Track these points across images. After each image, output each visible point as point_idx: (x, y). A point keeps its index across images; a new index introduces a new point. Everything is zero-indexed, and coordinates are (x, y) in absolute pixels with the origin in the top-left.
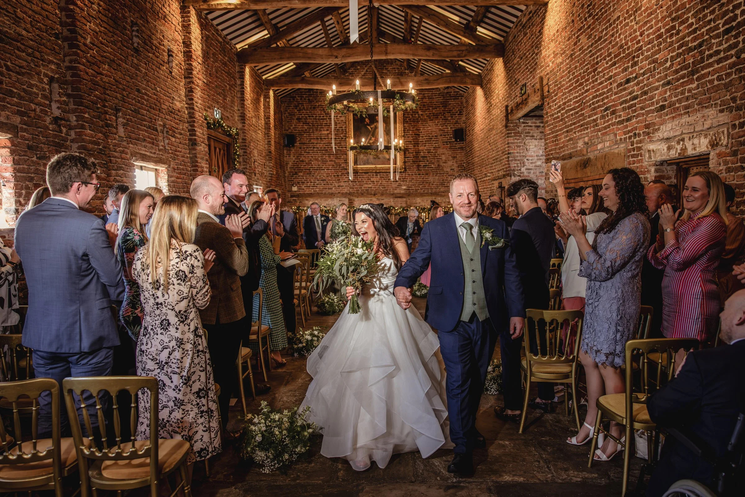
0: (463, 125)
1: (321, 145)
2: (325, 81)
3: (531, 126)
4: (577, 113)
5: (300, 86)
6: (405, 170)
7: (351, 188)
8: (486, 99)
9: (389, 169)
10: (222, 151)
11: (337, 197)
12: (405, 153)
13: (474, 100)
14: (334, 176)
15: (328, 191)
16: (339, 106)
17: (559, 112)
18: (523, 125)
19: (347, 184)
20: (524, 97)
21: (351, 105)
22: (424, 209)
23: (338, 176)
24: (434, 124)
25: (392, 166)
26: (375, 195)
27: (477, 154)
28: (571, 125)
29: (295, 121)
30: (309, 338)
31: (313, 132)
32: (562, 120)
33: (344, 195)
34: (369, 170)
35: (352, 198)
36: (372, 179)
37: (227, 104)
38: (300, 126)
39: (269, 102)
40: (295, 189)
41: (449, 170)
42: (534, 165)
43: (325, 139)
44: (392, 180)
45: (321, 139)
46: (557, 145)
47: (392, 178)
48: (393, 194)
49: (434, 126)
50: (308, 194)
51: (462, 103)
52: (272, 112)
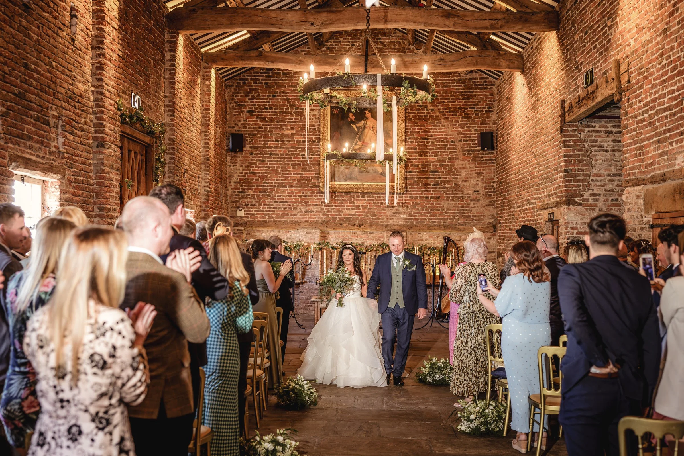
0: (494, 127)
1: (283, 150)
2: (293, 58)
3: (598, 132)
4: (674, 114)
5: (257, 64)
6: (406, 191)
7: (324, 215)
8: (531, 89)
9: (384, 187)
10: (139, 157)
11: (304, 228)
12: (406, 166)
13: (511, 91)
14: (300, 196)
15: (289, 219)
16: (317, 96)
17: (646, 112)
18: (587, 129)
19: (318, 208)
20: (590, 89)
21: (335, 93)
22: (434, 249)
23: (306, 196)
24: (449, 124)
25: (387, 184)
26: (359, 226)
27: (515, 169)
28: (665, 132)
29: (245, 115)
30: (270, 447)
31: (272, 131)
32: (650, 124)
33: (314, 225)
34: (352, 188)
35: (325, 229)
36: (356, 203)
37: (150, 87)
38: (252, 122)
39: (209, 86)
40: (241, 213)
41: (471, 192)
42: (604, 188)
43: (287, 141)
44: (387, 204)
45: (282, 141)
46: (642, 160)
47: (387, 201)
48: (386, 226)
49: (450, 127)
50: (260, 221)
51: (492, 95)
52: (213, 101)
